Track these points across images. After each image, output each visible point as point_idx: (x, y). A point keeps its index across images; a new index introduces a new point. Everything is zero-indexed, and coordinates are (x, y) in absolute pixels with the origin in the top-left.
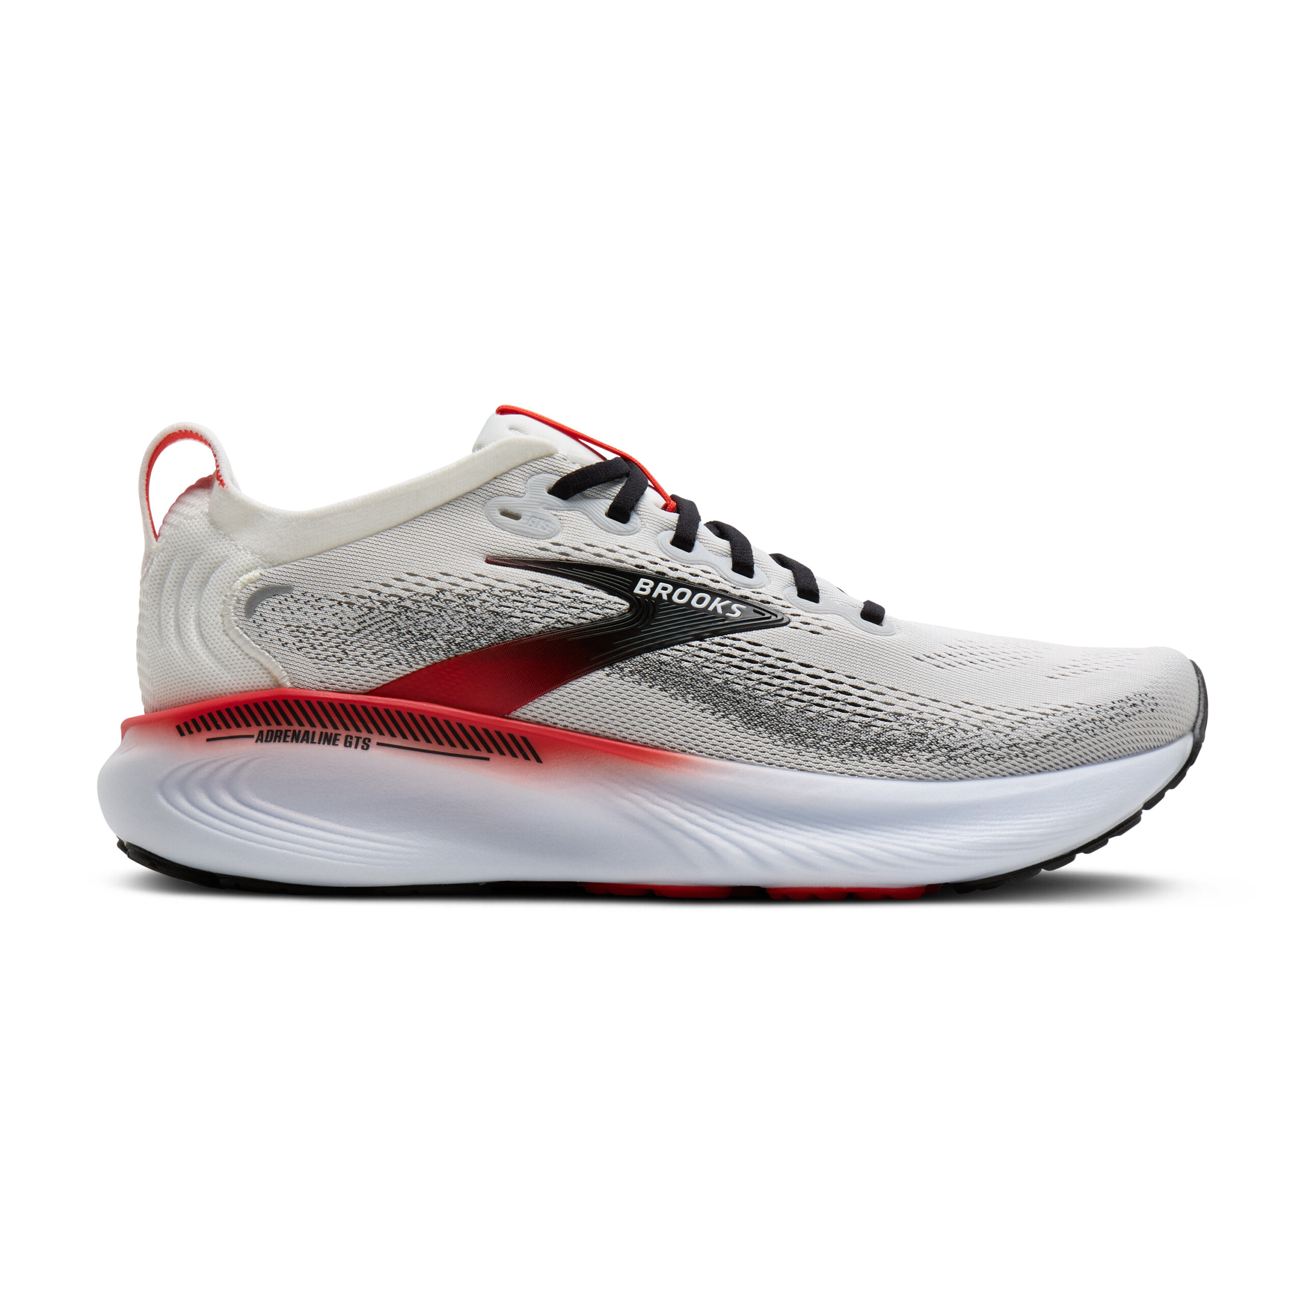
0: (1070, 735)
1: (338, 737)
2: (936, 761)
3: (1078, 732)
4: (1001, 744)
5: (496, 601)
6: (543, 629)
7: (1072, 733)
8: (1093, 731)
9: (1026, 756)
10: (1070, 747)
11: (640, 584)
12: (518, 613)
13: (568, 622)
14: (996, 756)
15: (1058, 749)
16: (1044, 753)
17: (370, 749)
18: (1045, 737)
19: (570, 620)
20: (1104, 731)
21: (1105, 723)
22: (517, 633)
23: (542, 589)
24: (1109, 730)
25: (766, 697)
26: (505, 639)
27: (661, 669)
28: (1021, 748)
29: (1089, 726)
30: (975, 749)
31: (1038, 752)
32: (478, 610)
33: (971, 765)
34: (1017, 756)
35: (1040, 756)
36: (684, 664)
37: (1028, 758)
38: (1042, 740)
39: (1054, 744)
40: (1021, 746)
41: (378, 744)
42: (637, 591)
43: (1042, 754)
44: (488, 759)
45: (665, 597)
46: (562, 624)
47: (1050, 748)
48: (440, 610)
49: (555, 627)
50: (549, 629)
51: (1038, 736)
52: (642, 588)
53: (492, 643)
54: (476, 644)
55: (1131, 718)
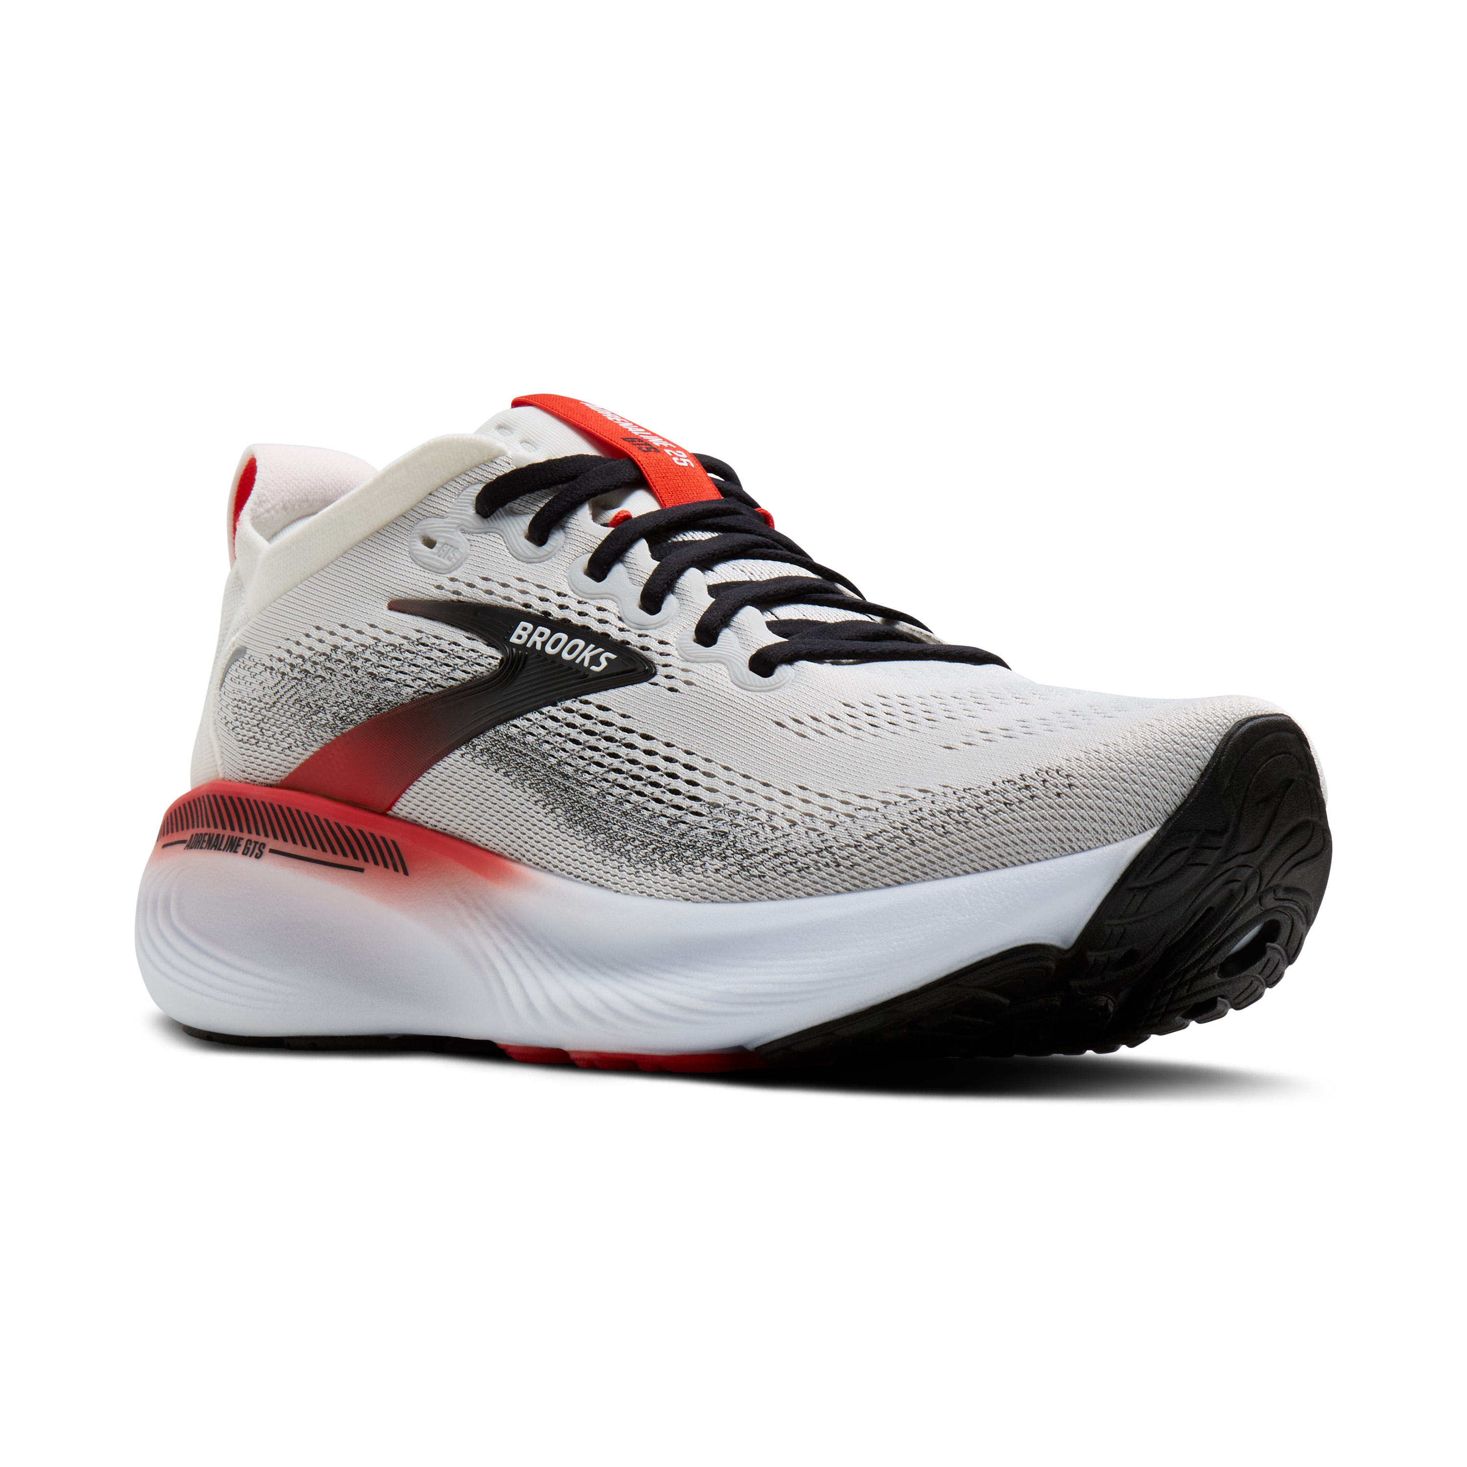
0: (907, 834)
1: (241, 841)
2: (726, 872)
3: (921, 828)
4: (810, 847)
5: (374, 659)
6: (415, 695)
7: (910, 831)
8: (943, 827)
9: (838, 865)
10: (907, 852)
11: (519, 631)
12: (393, 676)
13: (439, 686)
14: (799, 864)
15: (887, 855)
16: (865, 860)
17: (263, 857)
18: (868, 837)
19: (440, 682)
20: (961, 827)
21: (966, 815)
22: (391, 702)
23: (423, 641)
24: (970, 825)
25: (592, 783)
26: (381, 709)
27: (507, 746)
28: (834, 854)
29: (939, 819)
30: (777, 855)
31: (857, 860)
32: (360, 672)
33: (767, 879)
34: (827, 865)
35: (859, 865)
36: (530, 739)
37: (842, 868)
38: (864, 840)
39: (881, 846)
40: (834, 850)
41: (272, 851)
42: (514, 639)
43: (861, 862)
44: (361, 870)
45: (539, 647)
46: (432, 688)
47: (875, 853)
48: (331, 674)
49: (426, 693)
50: (420, 695)
51: (860, 835)
52: (521, 634)
53: (370, 716)
54: (356, 718)
55: (1014, 807)
